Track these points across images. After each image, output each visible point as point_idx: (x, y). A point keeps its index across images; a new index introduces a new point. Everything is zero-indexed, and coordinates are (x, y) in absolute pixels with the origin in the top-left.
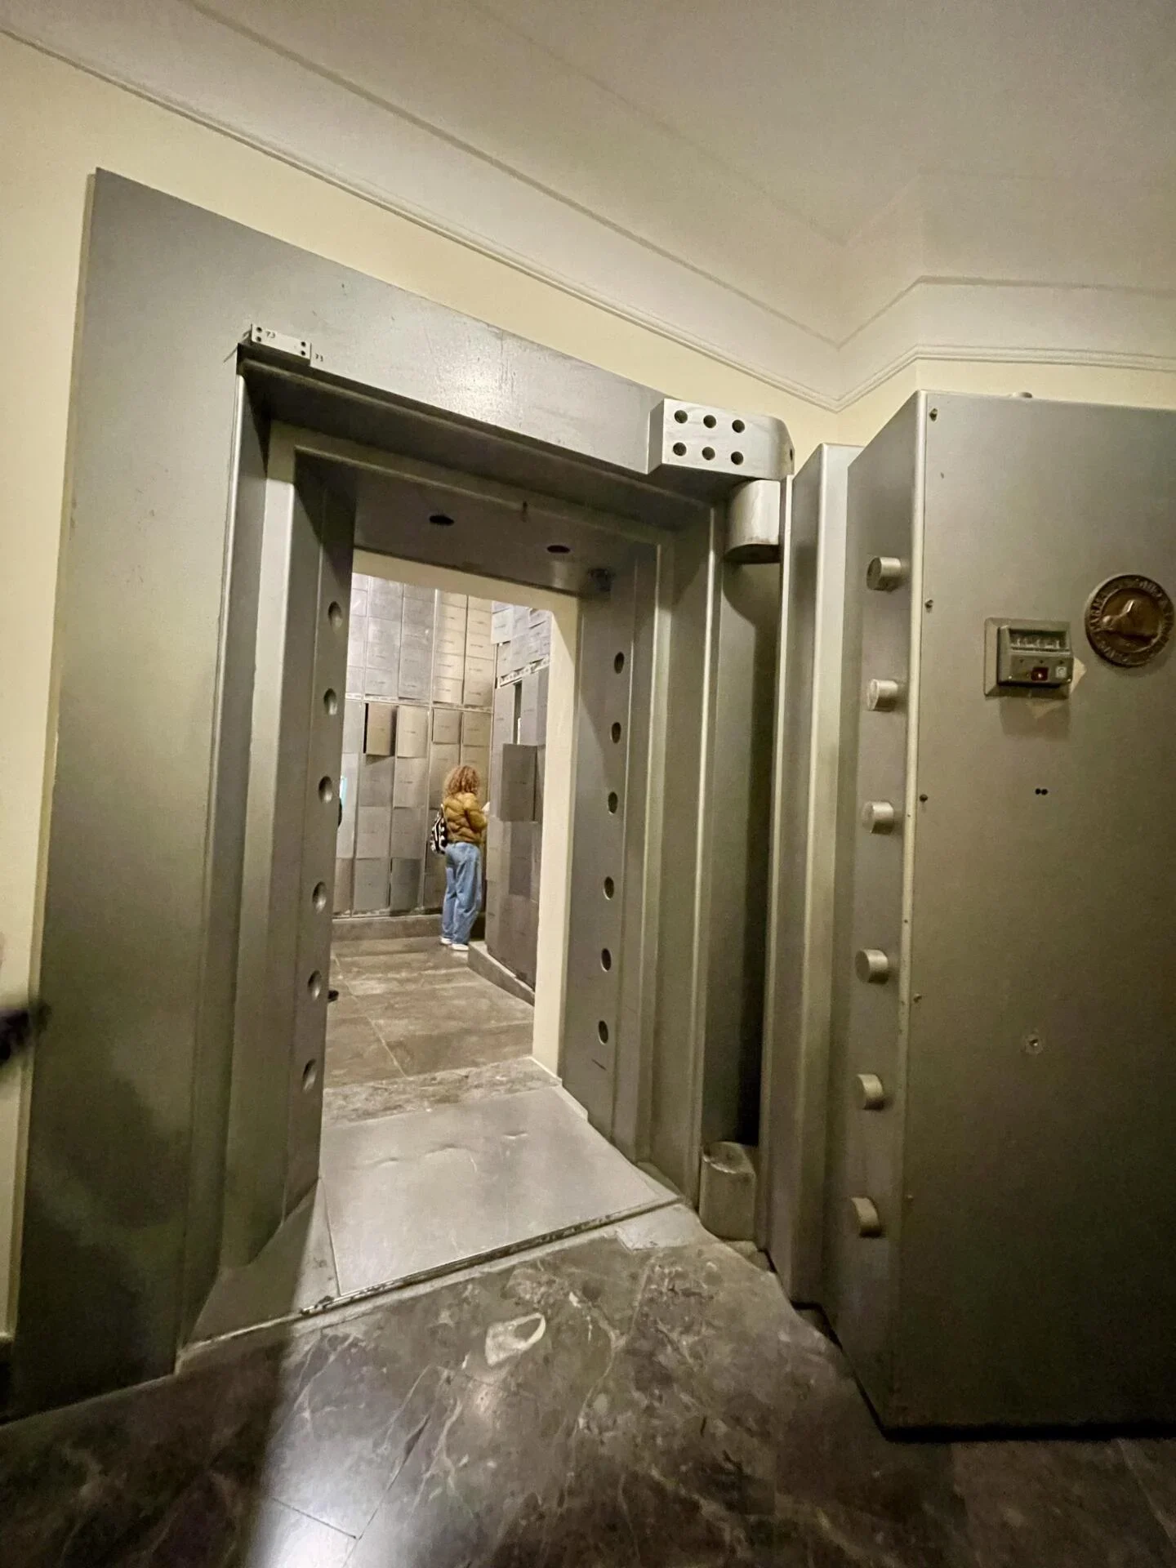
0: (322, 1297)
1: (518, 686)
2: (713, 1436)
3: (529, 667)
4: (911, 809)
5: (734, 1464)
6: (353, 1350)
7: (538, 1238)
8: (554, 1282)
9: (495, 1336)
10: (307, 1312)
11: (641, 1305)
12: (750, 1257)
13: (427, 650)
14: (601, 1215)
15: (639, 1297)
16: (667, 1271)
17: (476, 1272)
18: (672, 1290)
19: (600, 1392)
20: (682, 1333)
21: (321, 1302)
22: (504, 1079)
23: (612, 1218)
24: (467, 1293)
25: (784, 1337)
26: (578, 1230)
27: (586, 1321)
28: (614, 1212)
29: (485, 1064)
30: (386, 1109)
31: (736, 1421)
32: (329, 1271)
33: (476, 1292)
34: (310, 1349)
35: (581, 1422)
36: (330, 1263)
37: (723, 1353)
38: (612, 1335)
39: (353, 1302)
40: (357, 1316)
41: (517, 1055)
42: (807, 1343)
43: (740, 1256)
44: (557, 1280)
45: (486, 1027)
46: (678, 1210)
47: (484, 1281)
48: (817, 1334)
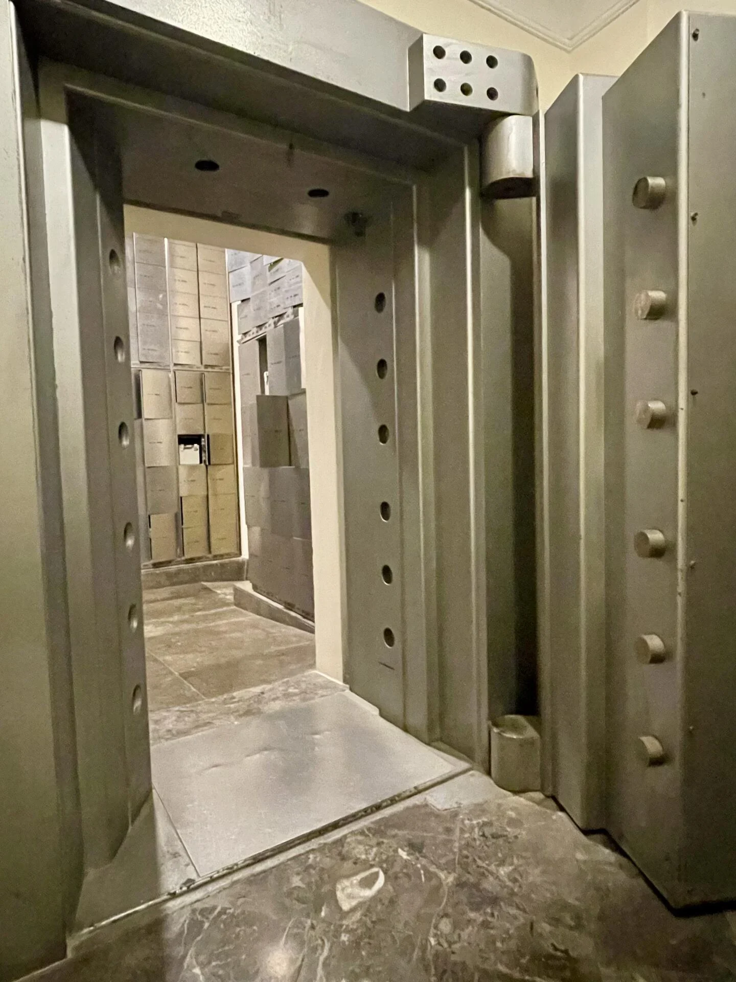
0: (184, 881)
1: (262, 341)
2: (541, 935)
3: (271, 322)
4: (682, 403)
5: (562, 951)
6: (224, 917)
7: (360, 811)
8: (383, 843)
9: (343, 889)
10: (174, 893)
11: (460, 851)
12: (539, 803)
13: (162, 314)
14: (410, 786)
15: (457, 844)
16: (475, 822)
17: (314, 844)
18: (483, 835)
19: (442, 917)
20: (499, 866)
21: (185, 884)
22: (296, 691)
23: (420, 788)
24: (310, 861)
25: (580, 856)
26: (393, 801)
27: (418, 868)
28: (419, 782)
29: (275, 680)
30: (197, 727)
31: (556, 921)
32: (184, 860)
33: (318, 859)
34: (185, 921)
35: (433, 941)
36: (182, 853)
37: (535, 875)
38: (442, 875)
39: (212, 880)
40: (218, 891)
41: (302, 670)
42: (600, 857)
43: (531, 803)
44: (385, 841)
45: (266, 652)
46: (472, 775)
47: (321, 849)
48: (607, 851)
